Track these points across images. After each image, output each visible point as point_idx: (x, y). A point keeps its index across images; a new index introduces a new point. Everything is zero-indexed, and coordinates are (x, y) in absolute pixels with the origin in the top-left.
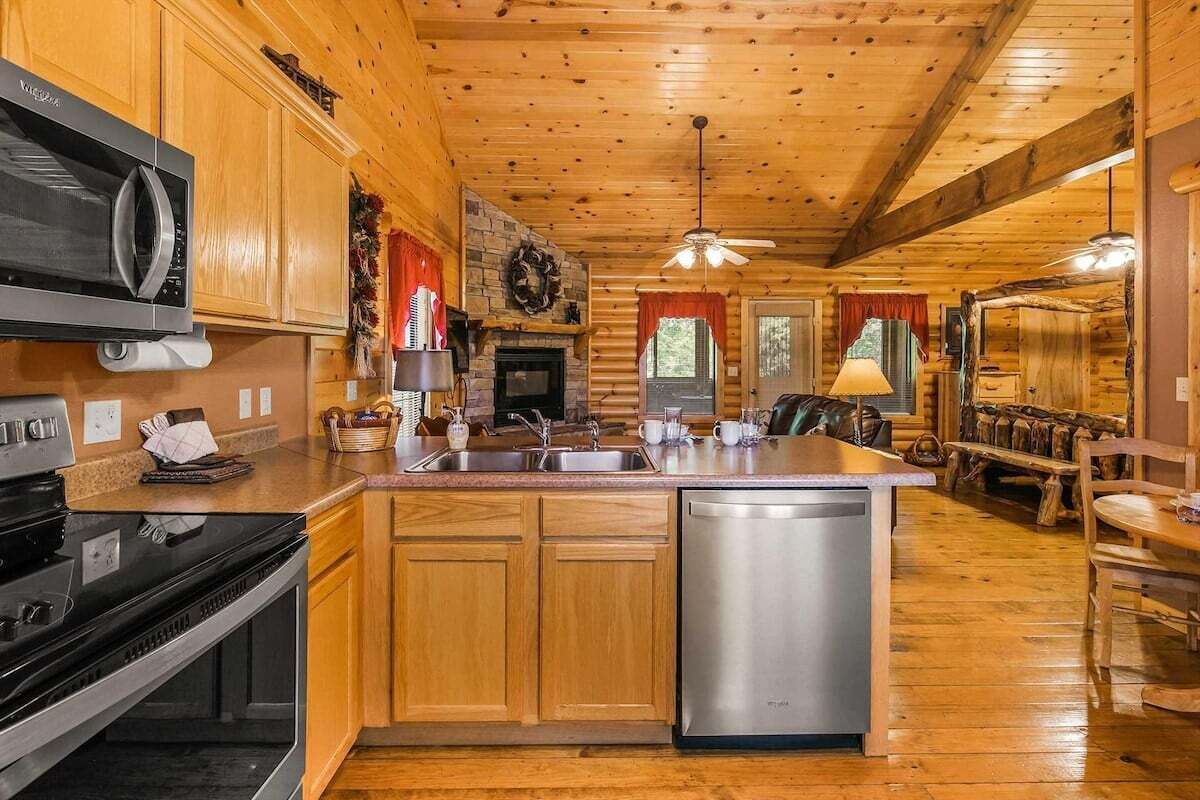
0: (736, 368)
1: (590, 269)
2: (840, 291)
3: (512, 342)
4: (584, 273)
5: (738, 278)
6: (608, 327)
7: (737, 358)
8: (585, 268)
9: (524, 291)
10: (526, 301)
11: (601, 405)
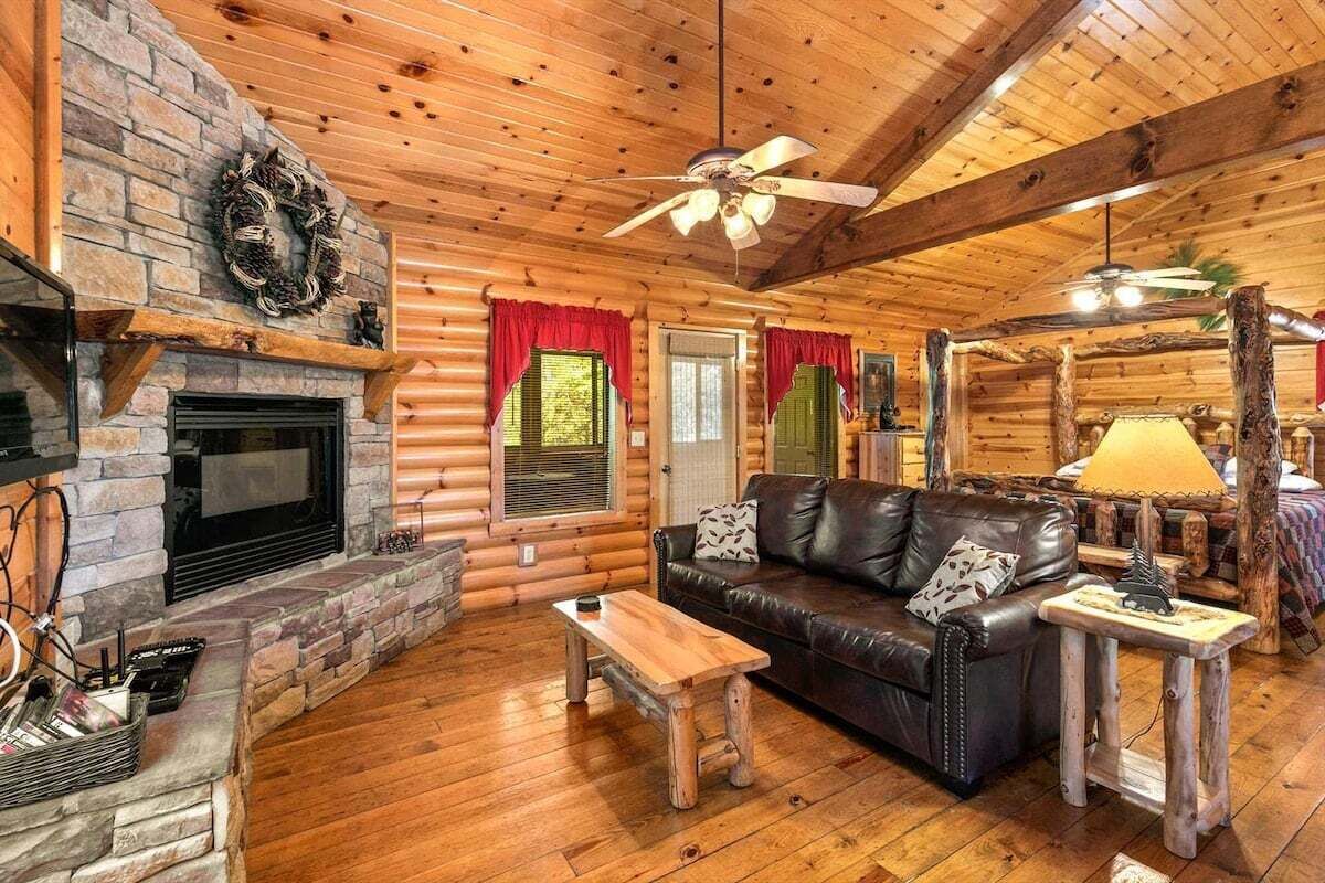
0: (643, 433)
1: (395, 246)
2: (769, 324)
3: (218, 381)
4: (382, 249)
5: (642, 292)
6: (430, 360)
7: (643, 418)
8: (385, 240)
9: (257, 256)
10: (262, 282)
11: (418, 508)
